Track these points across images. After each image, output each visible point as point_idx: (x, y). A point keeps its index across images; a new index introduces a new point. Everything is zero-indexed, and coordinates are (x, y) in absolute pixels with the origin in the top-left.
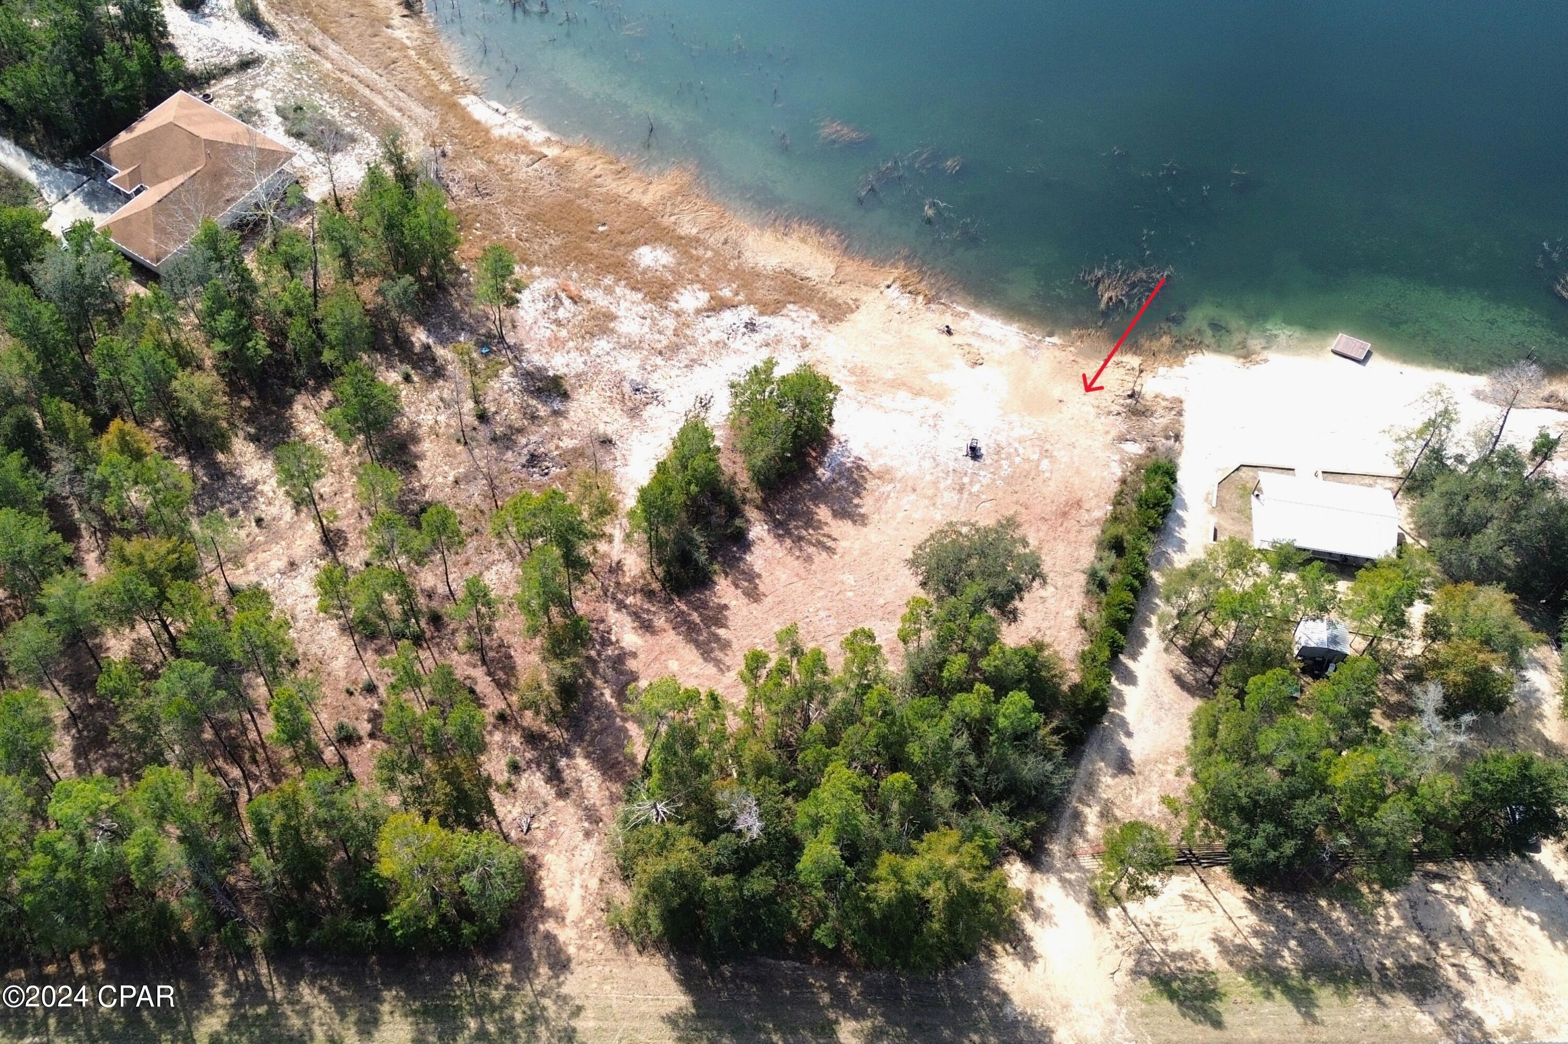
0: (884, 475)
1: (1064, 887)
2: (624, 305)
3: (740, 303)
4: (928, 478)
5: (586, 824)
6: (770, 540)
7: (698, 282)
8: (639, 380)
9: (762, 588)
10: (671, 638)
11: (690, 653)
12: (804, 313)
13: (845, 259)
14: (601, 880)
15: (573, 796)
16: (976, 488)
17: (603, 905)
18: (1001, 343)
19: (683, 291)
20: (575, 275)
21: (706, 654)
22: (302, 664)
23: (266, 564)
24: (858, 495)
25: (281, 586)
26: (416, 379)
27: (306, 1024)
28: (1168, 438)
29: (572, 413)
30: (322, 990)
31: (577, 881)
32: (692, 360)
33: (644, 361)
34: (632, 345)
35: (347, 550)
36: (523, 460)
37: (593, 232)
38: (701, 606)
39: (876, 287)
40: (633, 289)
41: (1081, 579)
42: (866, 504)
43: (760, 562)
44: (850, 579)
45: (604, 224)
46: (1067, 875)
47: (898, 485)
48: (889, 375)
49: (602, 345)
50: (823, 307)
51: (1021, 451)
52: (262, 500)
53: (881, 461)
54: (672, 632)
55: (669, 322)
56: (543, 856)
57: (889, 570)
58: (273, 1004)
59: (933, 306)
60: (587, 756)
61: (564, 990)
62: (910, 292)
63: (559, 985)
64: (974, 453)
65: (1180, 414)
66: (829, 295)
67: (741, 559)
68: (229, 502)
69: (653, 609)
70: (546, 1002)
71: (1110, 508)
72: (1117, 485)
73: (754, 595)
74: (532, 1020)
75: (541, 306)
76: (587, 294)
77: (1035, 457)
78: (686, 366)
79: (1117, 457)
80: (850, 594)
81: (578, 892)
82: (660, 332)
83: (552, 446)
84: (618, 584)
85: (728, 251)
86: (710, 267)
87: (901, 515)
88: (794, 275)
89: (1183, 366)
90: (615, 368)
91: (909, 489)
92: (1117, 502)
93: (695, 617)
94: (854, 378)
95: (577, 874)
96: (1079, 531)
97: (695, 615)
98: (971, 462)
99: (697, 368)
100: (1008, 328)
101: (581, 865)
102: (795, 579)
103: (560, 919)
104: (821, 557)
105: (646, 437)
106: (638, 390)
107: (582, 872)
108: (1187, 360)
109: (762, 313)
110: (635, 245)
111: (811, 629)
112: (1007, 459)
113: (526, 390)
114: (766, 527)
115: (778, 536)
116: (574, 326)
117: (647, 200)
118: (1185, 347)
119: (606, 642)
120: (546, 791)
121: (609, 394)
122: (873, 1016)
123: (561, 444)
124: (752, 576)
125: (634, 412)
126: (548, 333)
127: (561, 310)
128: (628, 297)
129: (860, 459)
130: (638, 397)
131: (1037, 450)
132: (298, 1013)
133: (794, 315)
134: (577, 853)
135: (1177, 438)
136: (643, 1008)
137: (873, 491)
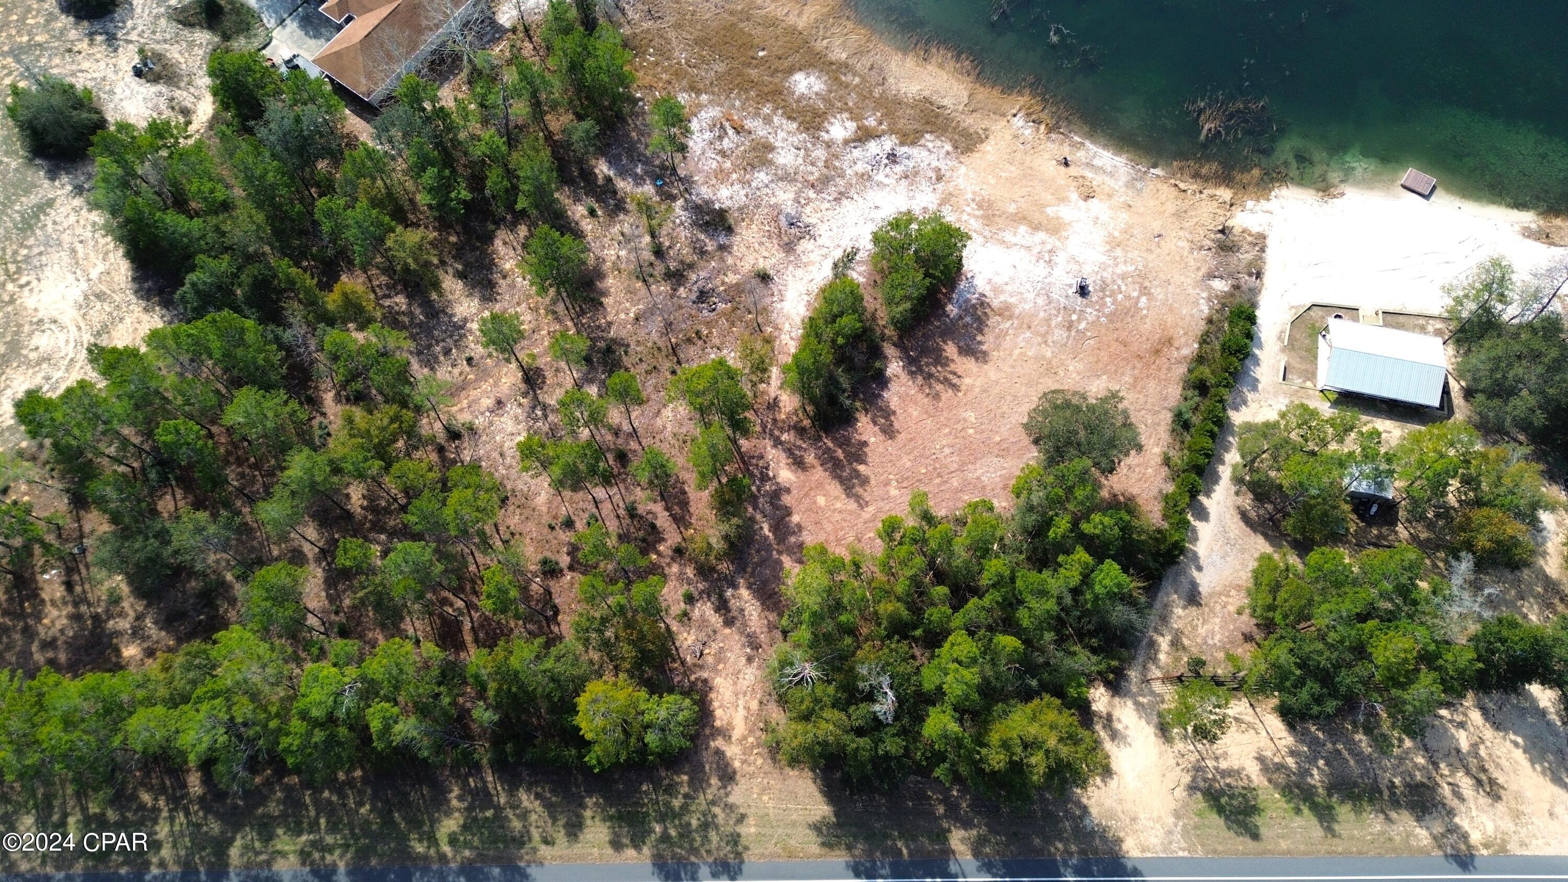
0: (1005, 312)
1: (1137, 710)
2: (781, 135)
3: (884, 133)
4: (1042, 314)
5: (748, 650)
6: (904, 377)
7: (846, 110)
8: (793, 213)
9: (896, 425)
10: (819, 474)
11: (835, 488)
12: (939, 143)
13: (978, 85)
14: (761, 703)
15: (738, 624)
16: (1083, 326)
17: (761, 725)
18: (1111, 174)
19: (833, 120)
20: (737, 103)
21: (849, 490)
22: (512, 500)
23: (476, 401)
24: (981, 331)
25: (491, 424)
26: (600, 213)
27: (524, 826)
28: (1250, 275)
29: (735, 248)
30: (538, 796)
31: (741, 703)
32: (840, 193)
33: (798, 193)
34: (787, 177)
35: (545, 388)
36: (694, 296)
37: (753, 58)
38: (845, 443)
39: (1004, 115)
40: (789, 118)
41: (1168, 417)
42: (988, 341)
43: (895, 399)
44: (971, 416)
45: (763, 49)
46: (1141, 699)
47: (1016, 322)
48: (1012, 208)
49: (762, 177)
50: (956, 137)
51: (1123, 288)
52: (471, 338)
53: (1002, 298)
54: (820, 468)
55: (820, 153)
56: (713, 679)
57: (1005, 408)
58: (498, 809)
59: (1053, 136)
60: (749, 588)
61: (731, 799)
62: (1034, 121)
63: (727, 795)
64: (1083, 291)
65: (1263, 250)
66: (963, 125)
67: (880, 396)
68: (443, 341)
69: (804, 446)
70: (716, 810)
71: (1196, 346)
72: (1204, 323)
73: (889, 432)
74: (705, 826)
75: (708, 135)
76: (749, 124)
77: (1135, 294)
78: (835, 200)
79: (1205, 295)
80: (971, 431)
81: (742, 712)
82: (813, 164)
83: (718, 282)
84: (775, 420)
85: (874, 77)
86: (858, 94)
87: (1017, 352)
88: (931, 103)
89: (1268, 200)
90: (773, 201)
91: (1025, 326)
92: (1204, 340)
93: (840, 454)
94: (981, 212)
95: (741, 696)
96: (1169, 369)
97: (840, 451)
98: (1080, 299)
99: (845, 202)
100: (1118, 159)
101: (744, 688)
102: (925, 416)
103: (728, 738)
104: (947, 394)
105: (799, 272)
106: (792, 224)
107: (745, 694)
108: (1273, 193)
109: (902, 144)
110: (791, 71)
111: (937, 466)
112: (1110, 296)
113: (695, 224)
114: (901, 364)
115: (912, 374)
116: (737, 157)
117: (801, 23)
118: (1272, 180)
119: (765, 478)
120: (715, 620)
121: (767, 228)
122: (979, 826)
123: (726, 280)
124: (888, 414)
125: (789, 247)
126: (714, 165)
127: (726, 140)
128: (785, 127)
129: (984, 296)
130: (792, 231)
131: (1137, 286)
132: (518, 816)
133: (930, 145)
134: (741, 676)
135: (1259, 275)
136: (794, 817)
137: (994, 328)
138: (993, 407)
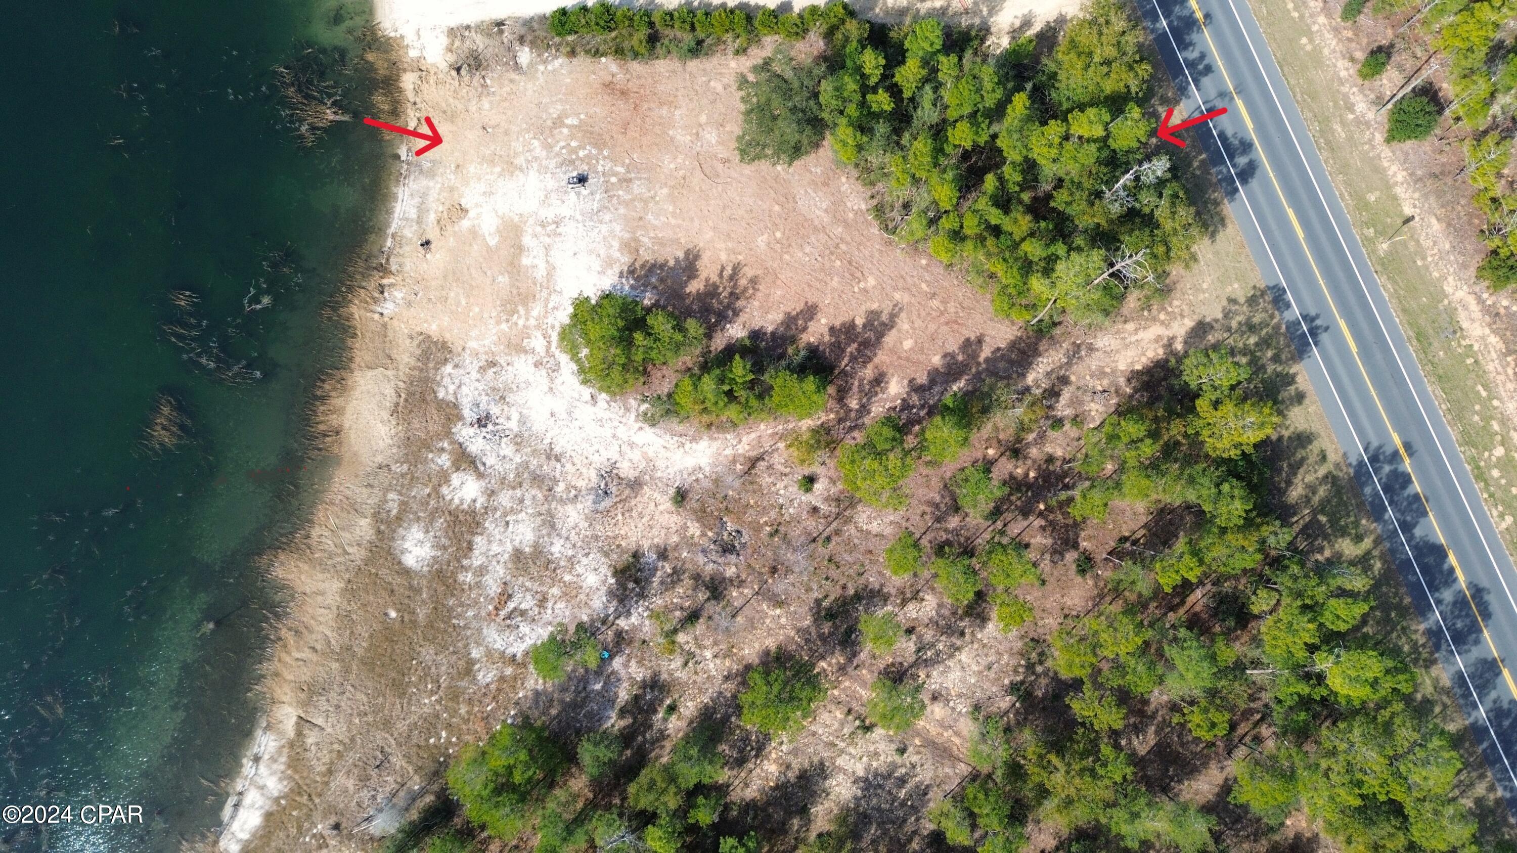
0: (631, 246)
2: (495, 548)
3: (453, 442)
4: (622, 211)
5: (1083, 353)
6: (743, 317)
7: (437, 493)
8: (592, 497)
9: (800, 306)
10: (881, 357)
11: (890, 339)
12: (446, 381)
13: (353, 366)
14: (1125, 322)
15: (1062, 372)
16: (620, 169)
17: (1146, 313)
18: (424, 196)
19: (456, 501)
20: (470, 613)
21: (889, 326)
26: (668, 702)
28: (501, 32)
29: (656, 540)
32: (548, 458)
33: (562, 501)
34: (549, 523)
36: (732, 558)
37: (402, 621)
39: (385, 326)
40: (470, 548)
41: (693, 65)
45: (386, 614)
46: (985, 13)
48: (504, 280)
49: (557, 548)
50: (431, 365)
51: (562, 144)
54: (876, 360)
55: (505, 499)
59: (394, 268)
61: (1220, 316)
62: (382, 293)
63: (1216, 321)
65: (468, 27)
66: (413, 362)
69: (856, 383)
70: (1234, 324)
71: (603, 59)
72: (575, 61)
73: (810, 312)
74: (1251, 328)
75: (524, 629)
76: (494, 589)
77: (565, 131)
78: (558, 460)
79: (541, 68)
81: (1141, 335)
82: (522, 501)
83: (704, 542)
85: (383, 478)
86: (410, 489)
88: (397, 405)
89: (402, 37)
90: (584, 524)
92: (597, 53)
94: (520, 308)
95: (1127, 341)
96: (639, 77)
98: (590, 181)
99: (557, 449)
100: (400, 196)
101: (1119, 341)
103: (1172, 340)
105: (661, 464)
106: (606, 493)
107: (1124, 339)
108: (392, 34)
109: (460, 418)
110: (406, 572)
112: (577, 153)
113: (642, 596)
114: (728, 326)
115: (736, 313)
116: (542, 584)
117: (336, 585)
118: (375, 39)
119: (906, 406)
120: (1066, 394)
121: (620, 517)
123: (698, 533)
124: (790, 320)
125: (636, 485)
126: (561, 605)
127: (523, 606)
128: (484, 549)
129: (621, 273)
130: (614, 490)
131: (556, 132)
133: (452, 388)
134: (1108, 349)
135: (500, 24)
136: (1210, 256)
137: (654, 252)
138: (743, 224)
